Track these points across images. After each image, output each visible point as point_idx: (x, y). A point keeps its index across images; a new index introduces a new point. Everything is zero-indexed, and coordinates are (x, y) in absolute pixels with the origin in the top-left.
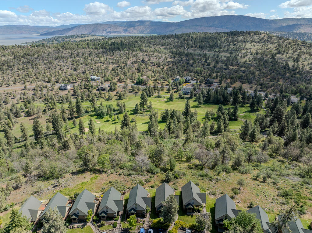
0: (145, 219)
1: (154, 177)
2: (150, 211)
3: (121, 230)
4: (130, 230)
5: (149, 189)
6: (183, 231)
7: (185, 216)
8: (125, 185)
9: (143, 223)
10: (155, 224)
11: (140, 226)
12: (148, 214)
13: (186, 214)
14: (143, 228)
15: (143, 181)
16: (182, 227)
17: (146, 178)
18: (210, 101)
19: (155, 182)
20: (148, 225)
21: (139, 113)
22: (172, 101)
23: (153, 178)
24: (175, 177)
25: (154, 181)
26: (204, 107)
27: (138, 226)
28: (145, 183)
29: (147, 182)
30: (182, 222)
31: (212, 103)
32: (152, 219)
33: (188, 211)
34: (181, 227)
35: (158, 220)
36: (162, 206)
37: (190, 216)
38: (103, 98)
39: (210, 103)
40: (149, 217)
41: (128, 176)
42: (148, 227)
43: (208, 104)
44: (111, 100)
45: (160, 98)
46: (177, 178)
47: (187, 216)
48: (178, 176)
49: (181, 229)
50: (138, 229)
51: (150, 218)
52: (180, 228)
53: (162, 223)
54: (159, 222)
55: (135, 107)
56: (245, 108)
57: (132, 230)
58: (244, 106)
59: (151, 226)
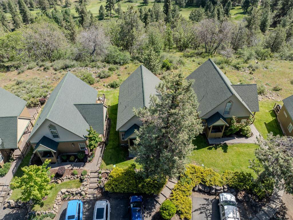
0: (88, 167)
1: (117, 68)
2: (101, 143)
3: (9, 207)
4: (37, 208)
5: (105, 89)
6: (206, 196)
7: (206, 149)
8: (48, 86)
9: (81, 181)
10: (115, 180)
11: (70, 190)
12: (98, 152)
13: (209, 145)
14: (81, 195)
15: (94, 76)
16: (204, 186)
17: (100, 71)
18: (193, 5)
19: (120, 77)
20: (95, 185)
21: (105, 19)
22: (147, 5)
23: (117, 71)
24: (163, 67)
25: (118, 75)
26: (186, 10)
27: (64, 190)
28: (98, 79)
29: (101, 78)
30: (202, 170)
31: (195, 6)
32: (107, 164)
33: (214, 135)
34: (200, 184)
35: (126, 167)
36: (136, 127)
37: (220, 150)
38: (59, 5)
39: (193, 6)
40: (101, 158)
41: (62, 70)
42: (96, 192)
43: (191, 8)
44: (69, 7)
45: (132, 2)
46: (168, 69)
47: (210, 149)
48: (169, 64)
49: (200, 191)
50: (64, 199)
51: (103, 163)
52: (196, 189)
53: (139, 178)
54: (129, 173)
55: (100, 11)
56: (236, 10)
57: (42, 205)
58: (235, 8)
59: (106, 189)
